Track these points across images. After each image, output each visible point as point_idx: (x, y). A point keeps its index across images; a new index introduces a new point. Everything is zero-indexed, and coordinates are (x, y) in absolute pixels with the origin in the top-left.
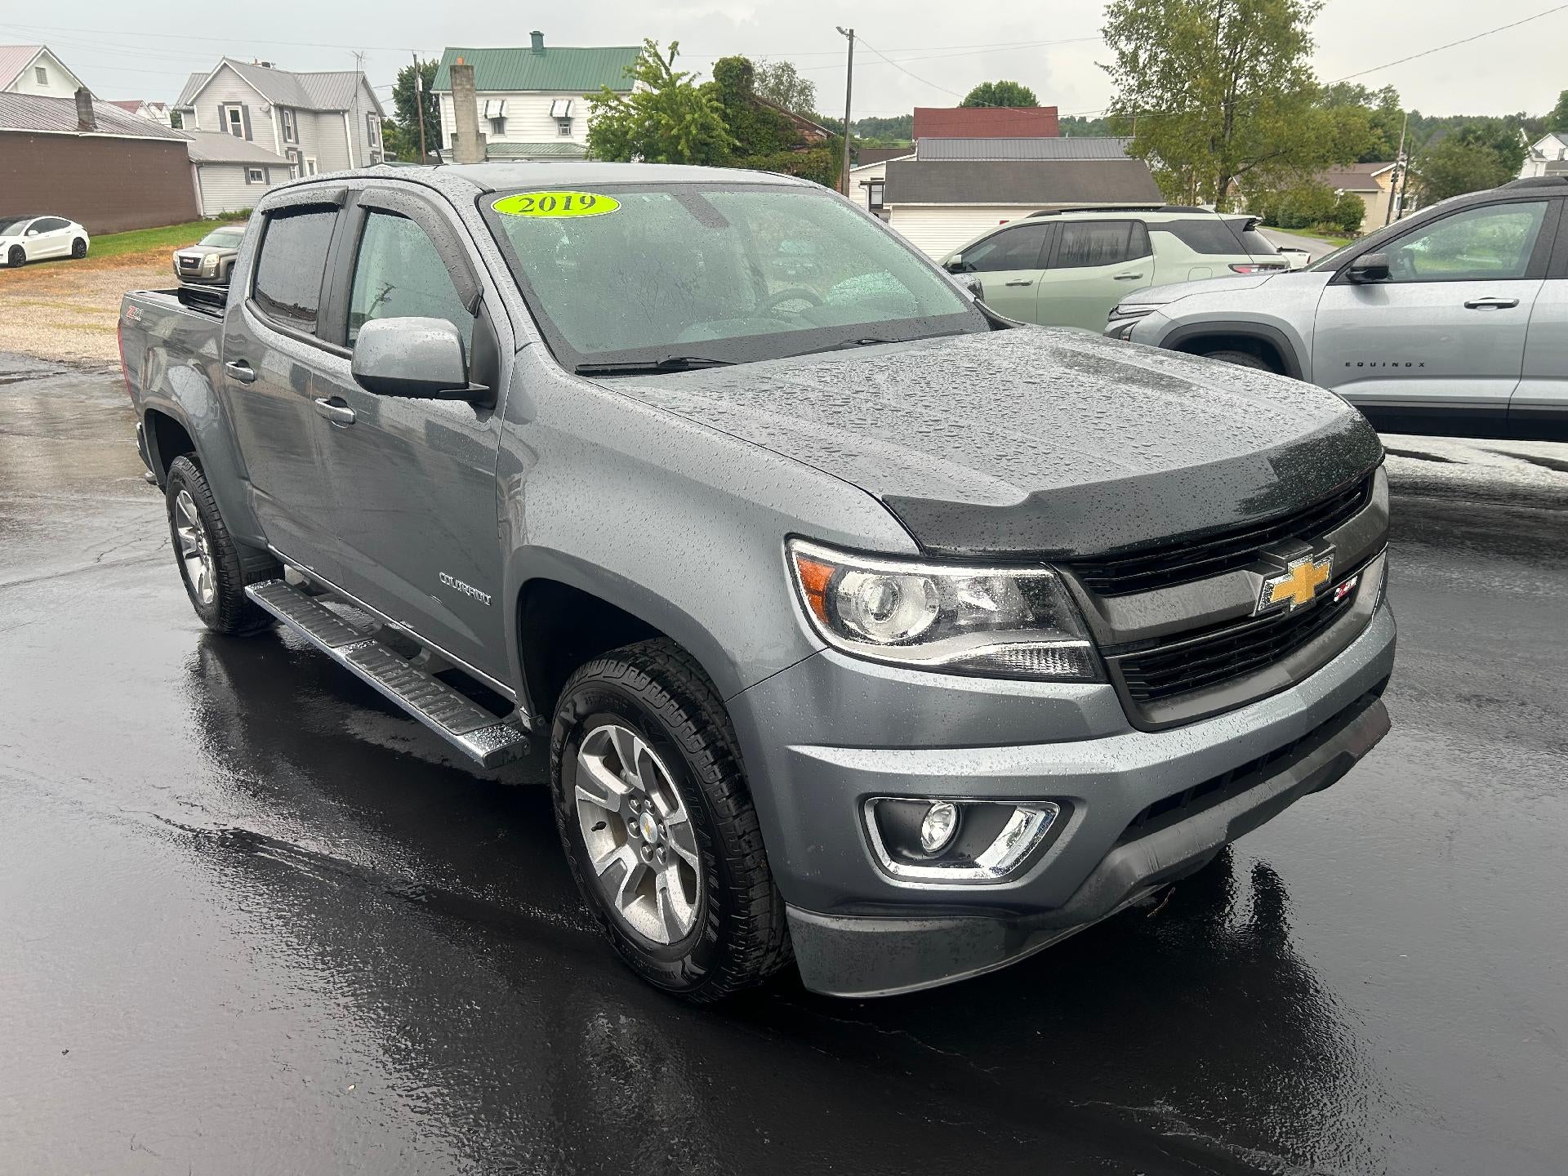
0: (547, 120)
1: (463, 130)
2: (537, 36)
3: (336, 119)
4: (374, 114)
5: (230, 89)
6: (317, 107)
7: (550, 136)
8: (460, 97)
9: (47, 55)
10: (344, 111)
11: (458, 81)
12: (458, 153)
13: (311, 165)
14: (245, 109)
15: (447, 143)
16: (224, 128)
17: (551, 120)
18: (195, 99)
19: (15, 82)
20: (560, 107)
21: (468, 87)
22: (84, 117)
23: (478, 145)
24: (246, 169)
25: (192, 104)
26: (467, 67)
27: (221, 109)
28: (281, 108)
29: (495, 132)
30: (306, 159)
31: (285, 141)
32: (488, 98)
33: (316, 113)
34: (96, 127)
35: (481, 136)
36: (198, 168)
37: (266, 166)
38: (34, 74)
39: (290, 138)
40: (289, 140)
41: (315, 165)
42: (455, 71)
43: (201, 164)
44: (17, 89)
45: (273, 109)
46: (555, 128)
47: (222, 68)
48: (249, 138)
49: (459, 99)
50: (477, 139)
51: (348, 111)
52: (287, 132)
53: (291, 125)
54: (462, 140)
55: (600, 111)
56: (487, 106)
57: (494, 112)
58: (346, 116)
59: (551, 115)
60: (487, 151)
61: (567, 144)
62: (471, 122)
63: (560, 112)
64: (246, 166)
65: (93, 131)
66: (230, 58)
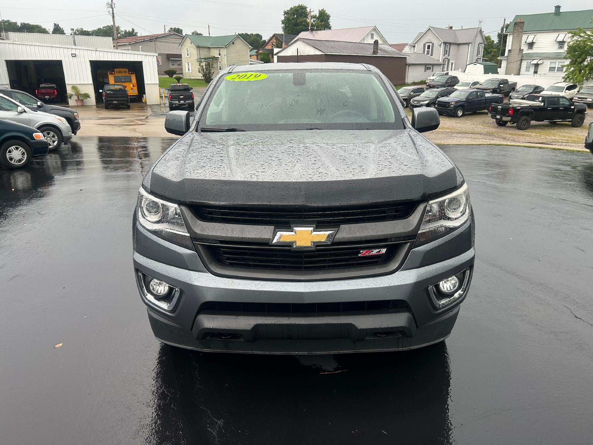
0: (554, 43)
1: (513, 48)
2: (558, 8)
3: (466, 46)
4: (482, 43)
5: (429, 38)
6: (460, 42)
7: (555, 49)
8: (516, 35)
9: (375, 29)
10: (469, 43)
11: (516, 28)
12: (509, 57)
13: (452, 64)
14: (433, 44)
15: (506, 54)
16: (424, 52)
17: (555, 42)
18: (417, 42)
19: (364, 39)
20: (561, 37)
21: (520, 30)
22: (375, 50)
23: (519, 54)
24: (426, 66)
25: (415, 44)
26: (521, 23)
27: (425, 45)
28: (445, 43)
29: (529, 49)
30: (451, 62)
31: (444, 55)
32: (528, 35)
33: (459, 44)
34: (378, 53)
35: (521, 51)
36: (408, 66)
37: (433, 65)
38: (370, 36)
39: (446, 54)
40: (445, 55)
41: (453, 64)
42: (516, 24)
43: (410, 65)
44: (364, 42)
45: (442, 44)
46: (557, 46)
47: (429, 29)
48: (432, 55)
49: (515, 36)
50: (519, 52)
51: (471, 43)
52: (445, 52)
53: (448, 50)
54: (512, 53)
55: (575, 38)
56: (528, 38)
57: (530, 40)
58: (470, 45)
59: (556, 40)
60: (522, 56)
61: (560, 53)
62: (518, 45)
63: (560, 39)
64: (425, 65)
65: (376, 54)
66: (432, 26)
